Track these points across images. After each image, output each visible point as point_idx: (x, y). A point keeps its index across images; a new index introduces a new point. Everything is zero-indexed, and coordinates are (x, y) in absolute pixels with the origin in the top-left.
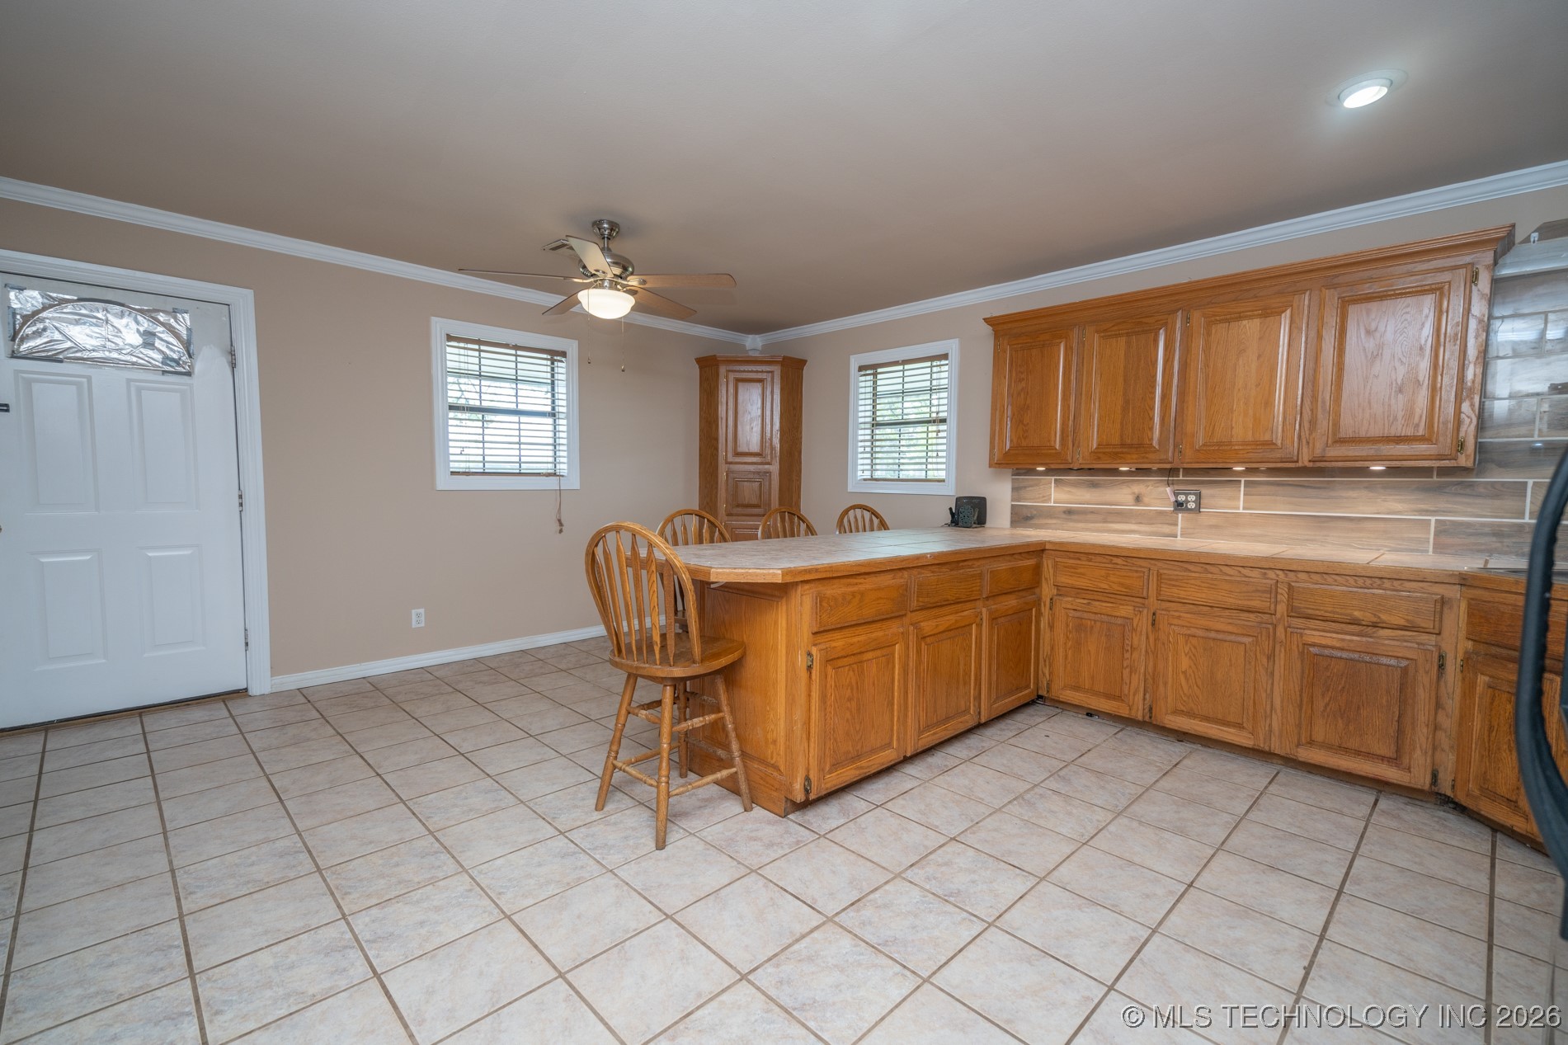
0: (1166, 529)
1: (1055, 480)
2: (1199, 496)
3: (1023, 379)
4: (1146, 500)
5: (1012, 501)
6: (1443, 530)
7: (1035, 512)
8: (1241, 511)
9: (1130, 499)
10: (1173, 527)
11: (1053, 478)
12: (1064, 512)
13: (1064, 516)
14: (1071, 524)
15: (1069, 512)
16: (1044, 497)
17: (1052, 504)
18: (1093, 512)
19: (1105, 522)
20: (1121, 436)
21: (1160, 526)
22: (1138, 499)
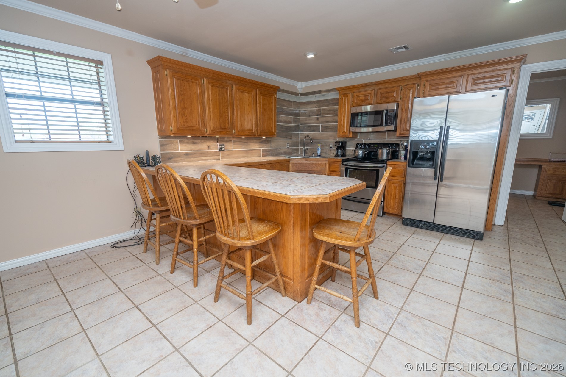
0: (217, 157)
1: (180, 141)
2: (224, 145)
3: (182, 94)
4: (211, 148)
5: (161, 151)
6: (264, 151)
7: (172, 156)
8: (233, 150)
9: (206, 147)
10: (219, 156)
11: (179, 140)
12: (185, 154)
13: (185, 156)
14: (188, 159)
15: (187, 154)
16: (175, 148)
17: (179, 151)
18: (195, 153)
19: (200, 157)
20: (220, 125)
21: (215, 156)
22: (209, 148)
